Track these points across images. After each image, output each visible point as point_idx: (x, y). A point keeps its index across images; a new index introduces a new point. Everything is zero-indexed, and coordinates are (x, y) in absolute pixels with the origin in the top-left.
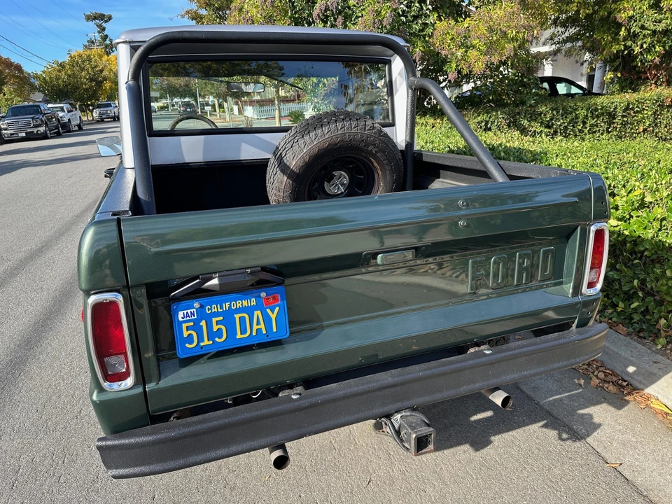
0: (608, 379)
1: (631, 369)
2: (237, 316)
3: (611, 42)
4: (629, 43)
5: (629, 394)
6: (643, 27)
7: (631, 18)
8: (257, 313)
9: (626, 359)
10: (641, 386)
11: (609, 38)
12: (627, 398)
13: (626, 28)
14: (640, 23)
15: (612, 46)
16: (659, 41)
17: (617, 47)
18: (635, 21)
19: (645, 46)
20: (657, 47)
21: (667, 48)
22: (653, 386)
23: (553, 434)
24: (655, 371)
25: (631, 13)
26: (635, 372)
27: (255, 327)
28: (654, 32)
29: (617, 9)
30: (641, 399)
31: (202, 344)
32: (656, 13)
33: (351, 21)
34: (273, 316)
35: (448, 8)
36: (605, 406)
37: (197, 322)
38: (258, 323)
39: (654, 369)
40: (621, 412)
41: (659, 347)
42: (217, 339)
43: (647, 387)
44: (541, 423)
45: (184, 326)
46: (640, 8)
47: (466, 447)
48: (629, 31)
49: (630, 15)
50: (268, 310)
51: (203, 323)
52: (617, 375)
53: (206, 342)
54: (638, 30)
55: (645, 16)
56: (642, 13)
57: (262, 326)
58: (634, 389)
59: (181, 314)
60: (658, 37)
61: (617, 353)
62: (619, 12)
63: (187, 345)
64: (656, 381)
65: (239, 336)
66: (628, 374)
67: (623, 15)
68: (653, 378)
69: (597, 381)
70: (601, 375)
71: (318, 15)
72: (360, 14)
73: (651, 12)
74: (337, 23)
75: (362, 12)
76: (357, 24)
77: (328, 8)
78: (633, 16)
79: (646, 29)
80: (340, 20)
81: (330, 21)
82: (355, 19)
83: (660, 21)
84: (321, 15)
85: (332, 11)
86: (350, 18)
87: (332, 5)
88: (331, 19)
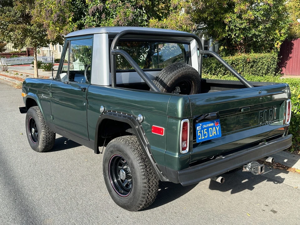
0: (279, 165)
1: (286, 161)
2: (210, 129)
3: (222, 32)
4: (230, 33)
5: (287, 169)
6: (235, 26)
7: (230, 22)
8: (214, 128)
9: (283, 157)
10: (291, 166)
11: (221, 30)
12: (288, 170)
13: (228, 26)
14: (234, 24)
15: (223, 34)
16: (242, 33)
17: (225, 34)
18: (232, 23)
19: (237, 35)
20: (241, 35)
21: (245, 36)
22: (295, 165)
23: (272, 183)
24: (295, 159)
25: (230, 19)
26: (287, 161)
27: (214, 133)
28: (240, 28)
29: (224, 17)
30: (292, 170)
31: (202, 138)
32: (240, 20)
33: (110, 16)
34: (218, 129)
35: (151, 12)
36: (282, 173)
37: (201, 130)
38: (214, 132)
39: (294, 158)
40: (288, 174)
41: (292, 152)
42: (205, 137)
43: (293, 166)
44: (266, 180)
45: (199, 131)
46: (234, 18)
47: (247, 190)
48: (229, 27)
49: (230, 20)
50: (216, 127)
51: (202, 131)
52: (281, 164)
53: (203, 138)
54: (234, 28)
55: (236, 21)
57: (215, 133)
58: (288, 168)
59: (197, 127)
60: (241, 31)
61: (279, 156)
62: (225, 18)
63: (199, 138)
64: (296, 163)
65: (210, 136)
66: (285, 162)
67: (227, 20)
68: (294, 162)
69: (275, 167)
70: (276, 165)
71: (93, 12)
72: (114, 13)
73: (238, 20)
74: (102, 17)
75: (115, 12)
76: (113, 18)
77: (97, 9)
78: (231, 21)
79: (237, 27)
80: (103, 16)
81: (97, 15)
82: (112, 15)
83: (242, 24)
84: (94, 12)
85: (101, 11)
86: (108, 14)
87: (100, 7)
88: (97, 14)
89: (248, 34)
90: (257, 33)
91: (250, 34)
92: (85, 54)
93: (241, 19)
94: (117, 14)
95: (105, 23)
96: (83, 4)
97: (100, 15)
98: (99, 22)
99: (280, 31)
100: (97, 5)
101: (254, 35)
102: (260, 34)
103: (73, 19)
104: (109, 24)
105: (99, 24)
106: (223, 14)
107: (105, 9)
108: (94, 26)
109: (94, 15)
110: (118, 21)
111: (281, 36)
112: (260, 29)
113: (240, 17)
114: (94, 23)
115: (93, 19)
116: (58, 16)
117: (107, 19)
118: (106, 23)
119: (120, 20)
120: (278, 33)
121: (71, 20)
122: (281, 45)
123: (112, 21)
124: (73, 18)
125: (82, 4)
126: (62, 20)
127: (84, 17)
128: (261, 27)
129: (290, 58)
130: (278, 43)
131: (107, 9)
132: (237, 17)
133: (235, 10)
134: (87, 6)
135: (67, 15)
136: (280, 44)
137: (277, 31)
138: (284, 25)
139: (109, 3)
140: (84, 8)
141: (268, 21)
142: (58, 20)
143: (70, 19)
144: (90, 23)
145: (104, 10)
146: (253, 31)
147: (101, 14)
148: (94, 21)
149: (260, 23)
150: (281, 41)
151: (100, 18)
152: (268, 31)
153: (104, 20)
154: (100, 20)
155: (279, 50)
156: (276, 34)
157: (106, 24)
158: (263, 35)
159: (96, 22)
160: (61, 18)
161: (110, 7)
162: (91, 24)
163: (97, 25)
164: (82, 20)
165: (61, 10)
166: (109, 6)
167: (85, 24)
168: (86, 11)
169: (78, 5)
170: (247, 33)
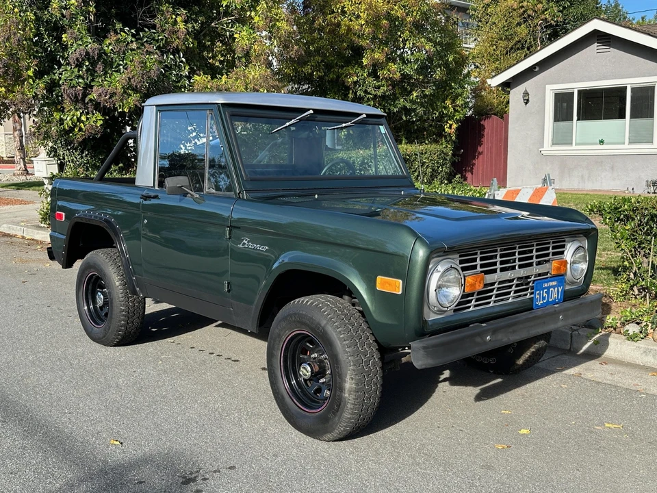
6: (366, 92)
7: (355, 83)
13: (353, 91)
14: (364, 88)
18: (360, 86)
25: (355, 78)
28: (375, 96)
29: (343, 74)
32: (375, 80)
33: (112, 68)
35: (197, 61)
46: (362, 75)
48: (356, 93)
49: (355, 80)
54: (363, 94)
55: (367, 83)
56: (364, 79)
62: (346, 76)
67: (349, 80)
71: (77, 59)
72: (121, 63)
73: (371, 79)
74: (97, 69)
75: (123, 61)
76: (118, 71)
77: (87, 53)
78: (357, 81)
79: (369, 94)
80: (100, 67)
81: (86, 66)
82: (116, 67)
83: (379, 87)
84: (80, 60)
85: (93, 57)
86: (109, 64)
87: (93, 52)
88: (87, 64)
89: (392, 108)
90: (408, 105)
91: (395, 107)
92: (59, 142)
93: (377, 77)
94: (126, 64)
95: (102, 80)
96: (58, 44)
97: (92, 66)
98: (89, 79)
99: (453, 101)
100: (87, 46)
101: (405, 108)
102: (414, 107)
103: (35, 73)
104: (111, 82)
105: (90, 82)
106: (342, 67)
107: (102, 53)
108: (80, 86)
109: (79, 65)
110: (129, 79)
111: (456, 111)
112: (414, 99)
113: (374, 74)
114: (80, 80)
115: (79, 72)
116: (4, 67)
117: (106, 73)
118: (106, 80)
119: (133, 77)
120: (450, 106)
121: (32, 75)
122: (457, 129)
123: (118, 79)
124: (35, 69)
125: (55, 43)
126: (13, 75)
127: (59, 68)
128: (415, 94)
129: (480, 154)
130: (451, 126)
131: (106, 54)
132: (369, 75)
133: (365, 62)
134: (65, 48)
135: (24, 64)
136: (455, 126)
137: (448, 102)
138: (460, 91)
139: (110, 44)
140: (59, 52)
141: (428, 82)
142: (6, 72)
143: (30, 73)
144: (71, 80)
145: (100, 56)
146: (401, 102)
147: (93, 63)
148: (79, 77)
149: (414, 86)
150: (457, 121)
151: (92, 72)
152: (431, 102)
153: (101, 76)
154: (92, 75)
155: (454, 138)
156: (445, 108)
157: (105, 83)
158: (420, 110)
159: (83, 79)
160: (11, 70)
161: (112, 49)
162: (74, 82)
163: (86, 84)
164: (54, 74)
165: (11, 55)
166: (110, 48)
167: (61, 82)
168: (63, 57)
169: (47, 45)
170: (390, 105)
